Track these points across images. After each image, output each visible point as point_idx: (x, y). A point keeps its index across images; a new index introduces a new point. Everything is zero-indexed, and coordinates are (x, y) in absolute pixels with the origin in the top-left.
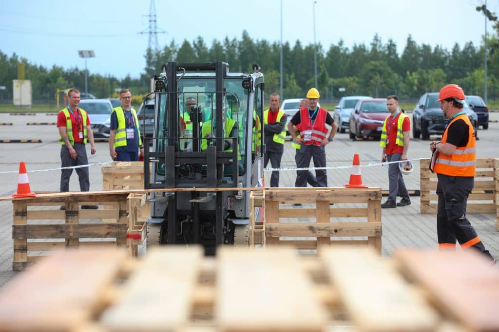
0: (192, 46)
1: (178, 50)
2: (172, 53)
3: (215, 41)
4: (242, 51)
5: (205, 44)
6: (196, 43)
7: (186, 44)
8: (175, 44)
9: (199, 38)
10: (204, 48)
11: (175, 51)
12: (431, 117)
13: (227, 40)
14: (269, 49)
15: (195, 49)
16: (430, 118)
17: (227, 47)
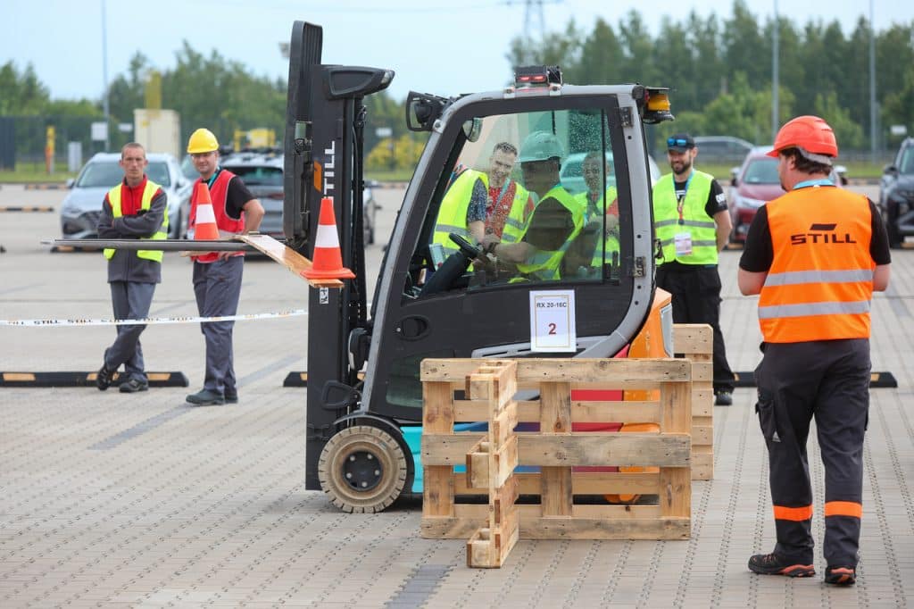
0: (617, 32)
1: (583, 41)
2: (570, 48)
3: (666, 20)
4: (731, 42)
5: (646, 28)
6: (626, 24)
7: (602, 28)
8: (578, 27)
9: (633, 13)
10: (645, 36)
11: (578, 43)
12: (904, 194)
13: (693, 17)
14: (796, 38)
15: (623, 39)
16: (903, 196)
17: (697, 34)
